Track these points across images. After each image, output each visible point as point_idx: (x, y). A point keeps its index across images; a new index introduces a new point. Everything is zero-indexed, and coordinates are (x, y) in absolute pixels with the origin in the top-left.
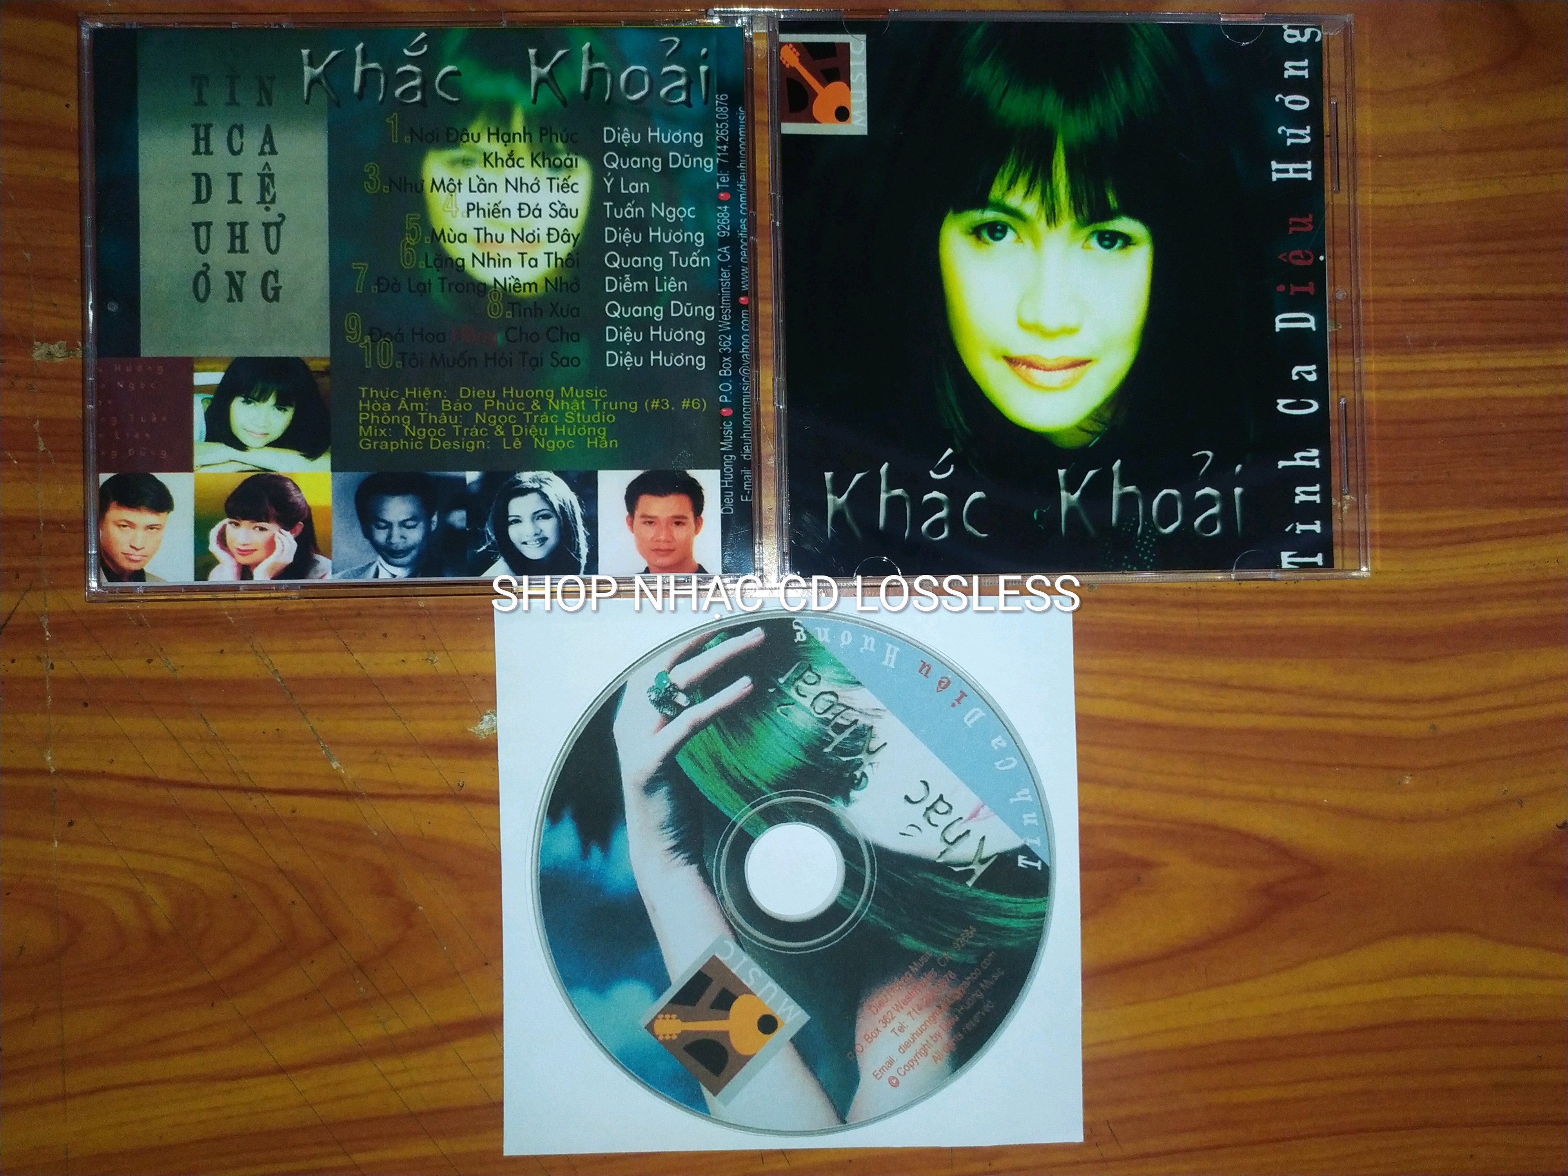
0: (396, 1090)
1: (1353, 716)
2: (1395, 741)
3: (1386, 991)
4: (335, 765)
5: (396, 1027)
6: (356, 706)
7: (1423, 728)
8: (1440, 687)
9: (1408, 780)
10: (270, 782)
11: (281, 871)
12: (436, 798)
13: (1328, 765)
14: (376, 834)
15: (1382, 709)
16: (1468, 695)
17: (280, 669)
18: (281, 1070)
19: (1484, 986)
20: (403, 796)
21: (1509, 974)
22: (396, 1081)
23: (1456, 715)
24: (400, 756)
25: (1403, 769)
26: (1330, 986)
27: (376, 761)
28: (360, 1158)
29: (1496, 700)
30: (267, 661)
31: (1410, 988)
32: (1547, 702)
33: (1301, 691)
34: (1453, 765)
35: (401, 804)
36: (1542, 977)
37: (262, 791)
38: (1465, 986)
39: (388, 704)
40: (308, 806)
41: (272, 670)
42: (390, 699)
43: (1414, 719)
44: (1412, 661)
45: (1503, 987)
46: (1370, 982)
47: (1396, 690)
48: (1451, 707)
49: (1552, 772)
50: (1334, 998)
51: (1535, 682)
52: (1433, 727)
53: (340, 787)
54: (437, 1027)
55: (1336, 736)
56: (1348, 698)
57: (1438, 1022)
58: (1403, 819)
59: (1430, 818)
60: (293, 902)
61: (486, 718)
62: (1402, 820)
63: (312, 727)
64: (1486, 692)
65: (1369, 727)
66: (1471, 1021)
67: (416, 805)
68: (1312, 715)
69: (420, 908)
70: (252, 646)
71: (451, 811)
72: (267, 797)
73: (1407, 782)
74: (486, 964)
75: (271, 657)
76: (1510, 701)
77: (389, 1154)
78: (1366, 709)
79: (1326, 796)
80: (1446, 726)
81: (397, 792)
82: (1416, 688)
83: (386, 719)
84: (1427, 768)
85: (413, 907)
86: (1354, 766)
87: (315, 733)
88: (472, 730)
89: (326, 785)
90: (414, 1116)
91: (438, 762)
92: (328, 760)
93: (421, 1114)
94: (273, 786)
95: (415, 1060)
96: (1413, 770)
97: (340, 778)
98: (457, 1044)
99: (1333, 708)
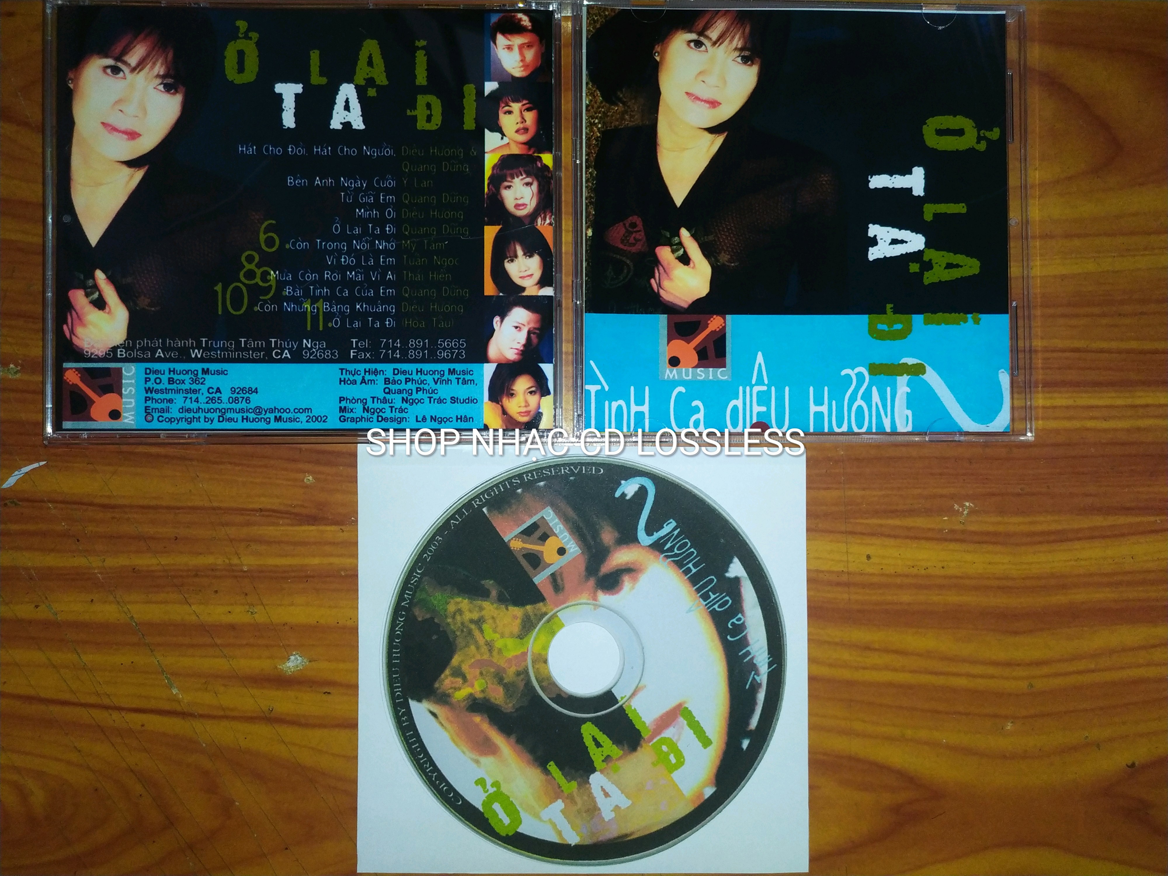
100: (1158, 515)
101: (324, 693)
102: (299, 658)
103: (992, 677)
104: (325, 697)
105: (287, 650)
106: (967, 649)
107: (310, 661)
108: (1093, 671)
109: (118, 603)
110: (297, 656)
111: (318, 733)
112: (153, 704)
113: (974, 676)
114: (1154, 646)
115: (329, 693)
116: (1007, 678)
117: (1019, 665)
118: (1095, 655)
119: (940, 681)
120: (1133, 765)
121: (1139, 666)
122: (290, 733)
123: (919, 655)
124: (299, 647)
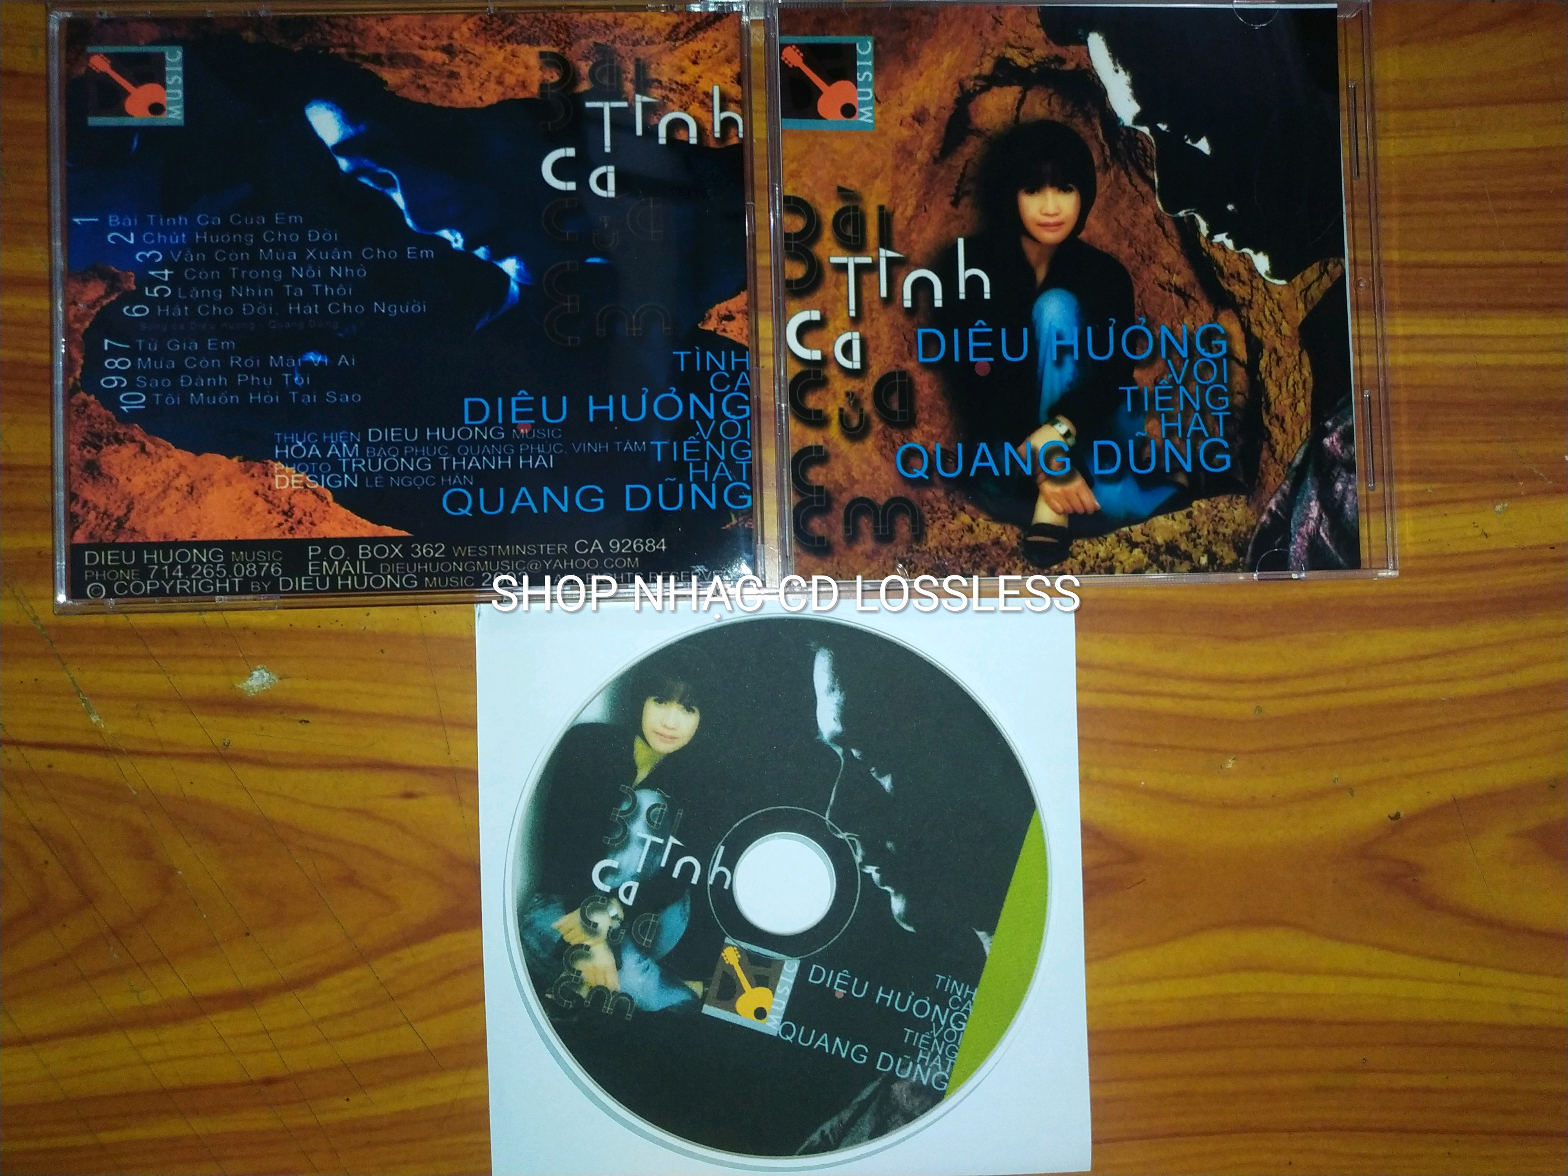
0: (147, 1064)
1: (1173, 695)
2: (1217, 723)
3: (1205, 987)
4: (94, 719)
5: (151, 997)
6: (119, 657)
7: (1247, 710)
8: (1267, 668)
9: (1230, 764)
10: (26, 735)
11: (36, 830)
12: (200, 757)
13: (1146, 746)
14: (135, 793)
15: (1205, 689)
16: (1297, 677)
17: (41, 616)
18: (25, 1041)
19: (1308, 984)
20: (165, 754)
21: (1335, 972)
22: (148, 1054)
23: (1282, 696)
24: (164, 711)
25: (1226, 752)
26: (1143, 980)
27: (138, 717)
28: (106, 1137)
29: (1327, 683)
30: (27, 607)
31: (1232, 984)
32: (1382, 686)
33: (1121, 668)
34: (1277, 749)
35: (162, 762)
36: (1371, 976)
37: (16, 743)
38: (1290, 984)
39: (153, 657)
40: (65, 762)
41: (32, 615)
42: (155, 651)
43: (1239, 700)
44: (1238, 639)
45: (1329, 985)
46: (1187, 976)
47: (1220, 669)
48: (1279, 689)
49: (1386, 760)
50: (1149, 992)
51: (1369, 665)
52: (1259, 709)
53: (99, 742)
54: (194, 1000)
55: (1154, 715)
56: (1169, 675)
57: (1260, 1021)
58: (1226, 805)
59: (1253, 804)
60: (46, 862)
61: (256, 673)
62: (1224, 806)
63: (72, 678)
64: (1315, 674)
65: (1191, 707)
66: (1294, 1022)
67: (177, 764)
68: (1131, 693)
69: (180, 872)
70: (13, 592)
71: (214, 772)
72: (23, 750)
73: (1230, 766)
74: (248, 934)
75: (32, 603)
76: (1343, 684)
77: (139, 1133)
78: (1186, 688)
79: (1143, 778)
80: (1272, 709)
81: (158, 749)
82: (1242, 668)
83: (147, 672)
84: (1250, 752)
85: (171, 871)
86: (1173, 747)
87: (75, 685)
88: (240, 686)
89: (85, 741)
90: (167, 1093)
91: (203, 719)
92: (88, 712)
93: (174, 1090)
94: (30, 739)
95: (172, 1033)
96: (1236, 754)
97: (99, 733)
98: (213, 1018)
99: (1153, 687)
100: (1428, 482)
101: (301, 722)
102: (265, 674)
103: (1207, 697)
104: (302, 727)
105: (250, 663)
106: (1170, 661)
107: (280, 679)
108: (1344, 690)
109: (18, 598)
110: (262, 671)
111: (293, 776)
112: (63, 737)
113: (1182, 697)
114: (1425, 657)
115: (308, 722)
116: (1226, 699)
117: (1242, 682)
118: (1347, 670)
119: (1136, 702)
120: (1397, 816)
121: (1405, 683)
122: (253, 776)
123: (1107, 668)
124: (266, 660)
